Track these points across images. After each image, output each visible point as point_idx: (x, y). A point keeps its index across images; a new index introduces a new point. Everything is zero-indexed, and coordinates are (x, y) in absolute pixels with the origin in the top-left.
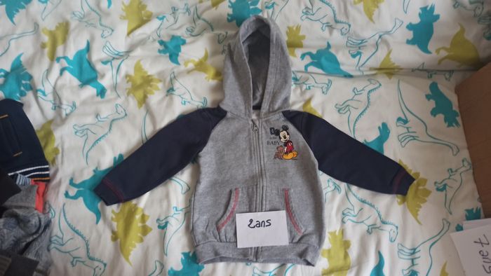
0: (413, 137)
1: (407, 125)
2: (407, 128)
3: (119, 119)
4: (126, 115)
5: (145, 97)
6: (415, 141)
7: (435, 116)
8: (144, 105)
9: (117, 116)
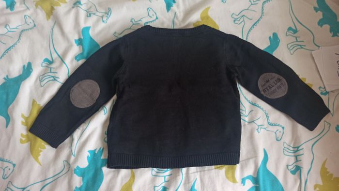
0: (300, 46)
1: (296, 35)
2: (296, 38)
3: (28, 29)
4: (35, 26)
5: (52, 8)
6: (302, 49)
7: (321, 26)
8: (52, 17)
9: (26, 27)
